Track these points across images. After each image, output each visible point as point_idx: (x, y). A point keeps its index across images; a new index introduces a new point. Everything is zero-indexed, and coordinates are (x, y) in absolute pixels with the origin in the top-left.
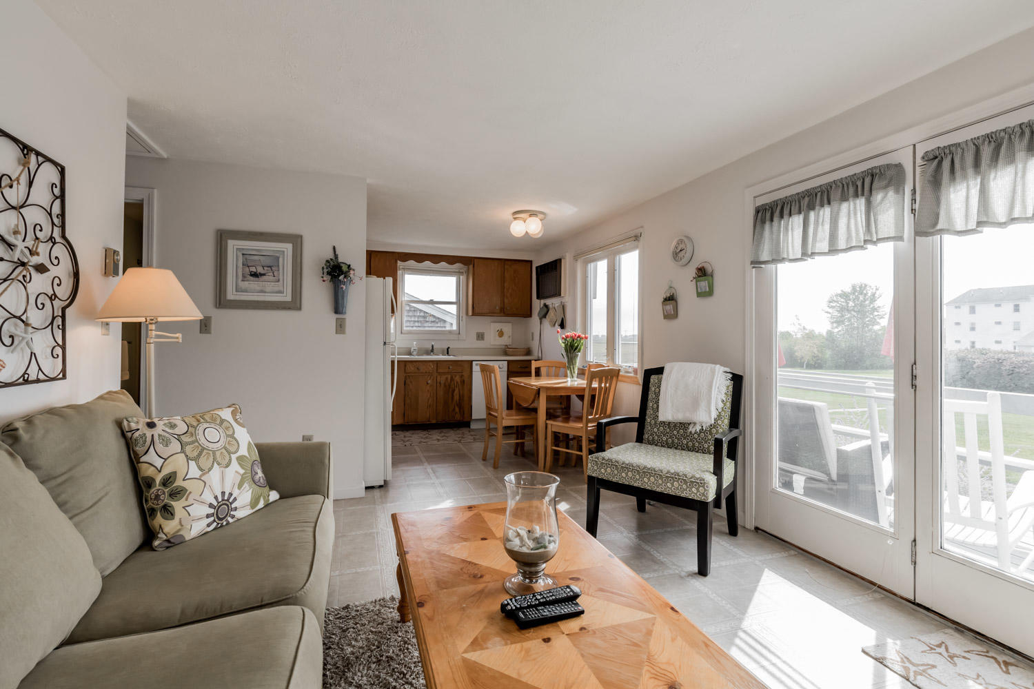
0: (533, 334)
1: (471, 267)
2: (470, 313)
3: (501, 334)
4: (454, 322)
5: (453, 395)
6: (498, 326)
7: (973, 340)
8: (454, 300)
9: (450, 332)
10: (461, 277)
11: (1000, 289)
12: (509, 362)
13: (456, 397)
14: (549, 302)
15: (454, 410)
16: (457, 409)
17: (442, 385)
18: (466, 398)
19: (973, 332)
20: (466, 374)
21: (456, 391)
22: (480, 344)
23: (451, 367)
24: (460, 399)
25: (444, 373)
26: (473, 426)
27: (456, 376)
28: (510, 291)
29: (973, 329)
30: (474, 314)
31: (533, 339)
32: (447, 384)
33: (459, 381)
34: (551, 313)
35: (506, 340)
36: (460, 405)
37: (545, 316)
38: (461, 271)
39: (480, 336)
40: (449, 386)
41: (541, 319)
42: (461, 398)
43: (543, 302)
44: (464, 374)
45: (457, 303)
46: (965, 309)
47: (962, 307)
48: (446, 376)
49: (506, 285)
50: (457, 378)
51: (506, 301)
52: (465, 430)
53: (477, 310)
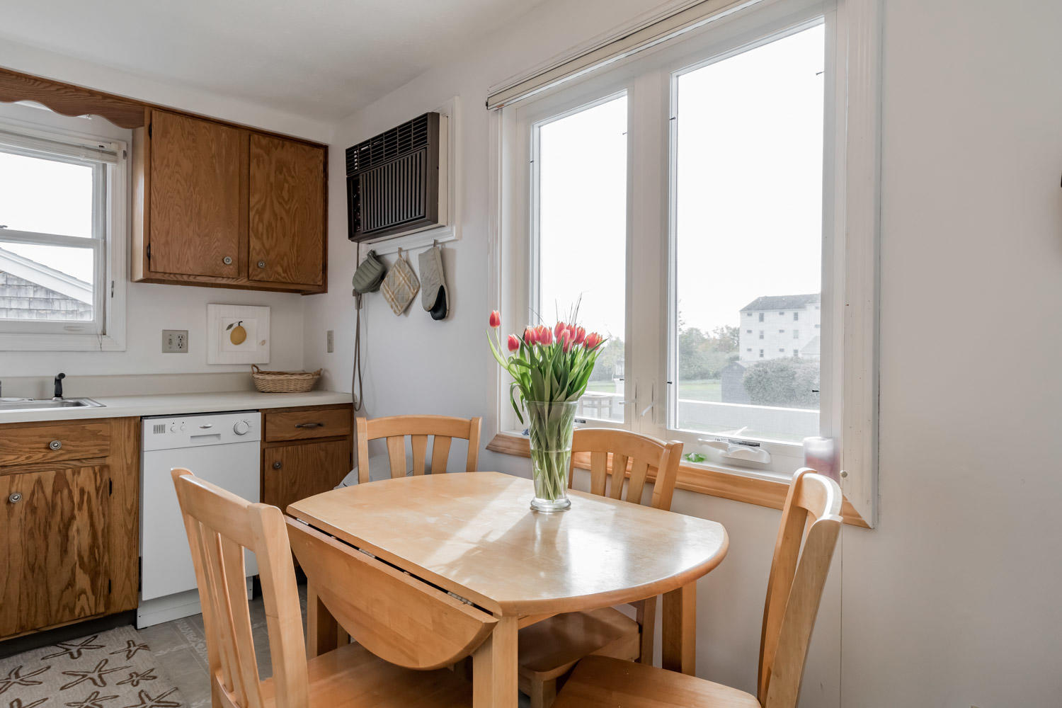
0: (330, 334)
1: (142, 131)
2: (140, 275)
3: (239, 335)
4: (88, 298)
5: (66, 538)
6: (233, 314)
7: (761, 348)
8: (86, 232)
9: (72, 329)
10: (110, 166)
11: (783, 297)
12: (266, 414)
13: (80, 537)
14: (388, 247)
15: (71, 583)
16: (83, 581)
17: (19, 508)
18: (119, 540)
19: (761, 340)
20: (117, 463)
21: (81, 520)
22: (175, 363)
23: (56, 444)
24: (93, 546)
25: (28, 468)
26: (146, 618)
27: (76, 472)
28: (267, 215)
29: (762, 337)
30: (151, 278)
31: (330, 350)
32: (41, 505)
33: (90, 488)
34: (396, 278)
35: (252, 352)
36: (95, 567)
37: (375, 286)
38: (107, 147)
39: (176, 342)
40: (52, 507)
41: (358, 294)
42: (100, 541)
43: (365, 248)
44: (108, 461)
45: (99, 244)
46: (756, 315)
47: (753, 314)
48: (35, 476)
49: (253, 201)
50: (85, 480)
51: (254, 243)
52: (114, 641)
53: (160, 266)
